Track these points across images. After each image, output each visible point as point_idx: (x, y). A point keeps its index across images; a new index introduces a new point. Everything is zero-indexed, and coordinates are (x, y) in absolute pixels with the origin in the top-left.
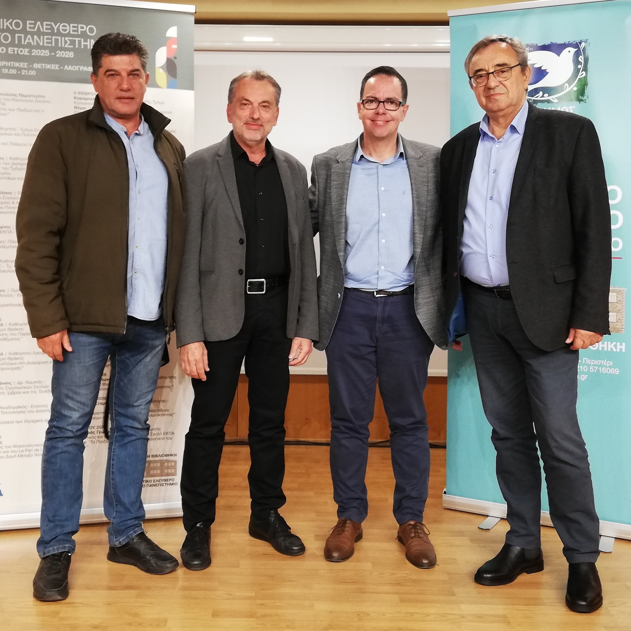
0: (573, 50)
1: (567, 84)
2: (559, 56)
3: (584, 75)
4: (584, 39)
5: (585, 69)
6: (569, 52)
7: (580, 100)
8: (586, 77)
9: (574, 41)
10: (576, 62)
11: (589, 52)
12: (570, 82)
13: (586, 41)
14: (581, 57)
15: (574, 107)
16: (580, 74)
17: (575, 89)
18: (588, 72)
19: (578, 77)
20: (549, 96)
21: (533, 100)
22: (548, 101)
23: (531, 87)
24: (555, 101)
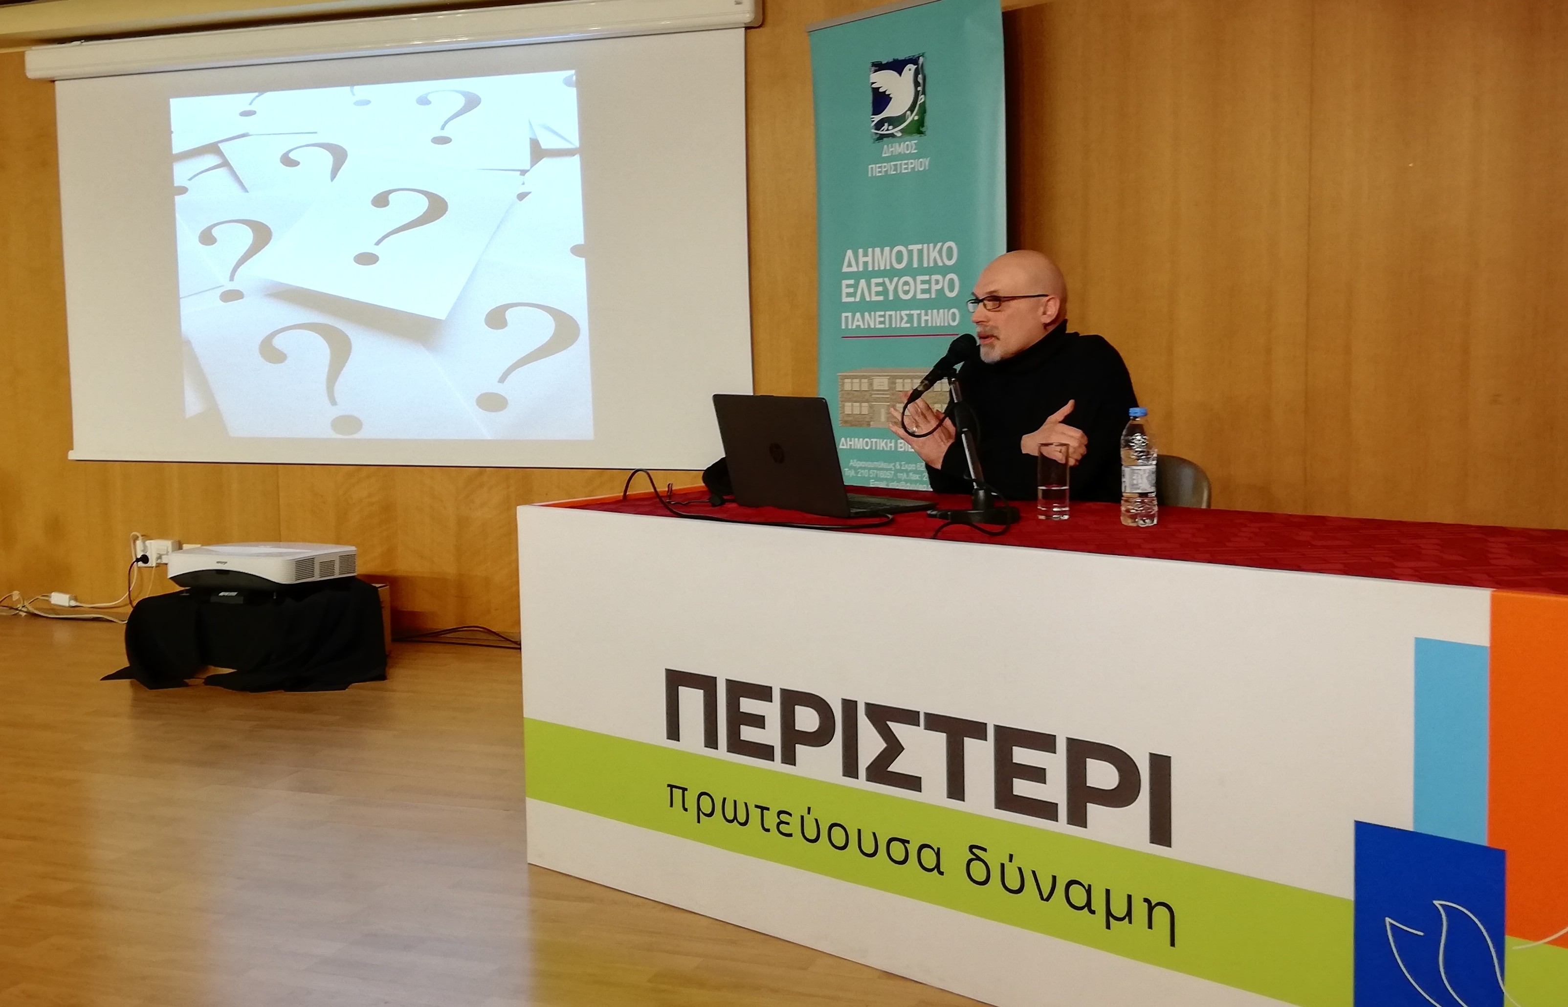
0: (913, 67)
1: (909, 113)
2: (900, 75)
3: (923, 100)
4: (921, 52)
5: (924, 93)
6: (910, 70)
7: (921, 133)
8: (924, 102)
9: (914, 56)
10: (916, 84)
11: (927, 71)
12: (912, 109)
13: (923, 55)
14: (920, 76)
15: (916, 142)
16: (920, 98)
17: (916, 118)
18: (927, 96)
19: (919, 103)
20: (893, 128)
21: (881, 134)
22: (892, 135)
23: (877, 118)
24: (899, 134)
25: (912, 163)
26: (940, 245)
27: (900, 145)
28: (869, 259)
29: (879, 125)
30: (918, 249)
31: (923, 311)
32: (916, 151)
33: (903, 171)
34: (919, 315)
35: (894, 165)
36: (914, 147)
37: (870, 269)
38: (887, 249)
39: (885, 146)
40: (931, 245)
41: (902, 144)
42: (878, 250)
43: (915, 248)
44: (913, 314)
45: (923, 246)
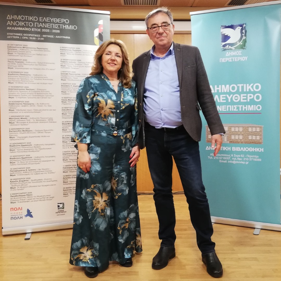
0: (240, 28)
1: (238, 42)
2: (234, 30)
3: (245, 38)
4: (244, 23)
5: (245, 36)
6: (239, 28)
7: (244, 49)
8: (246, 39)
9: (241, 24)
10: (242, 33)
11: (247, 29)
13: (245, 24)
14: (243, 30)
15: (241, 51)
17: (241, 44)
18: (247, 37)
19: (243, 39)
20: (231, 47)
21: (225, 49)
22: (231, 49)
23: (224, 43)
24: (234, 49)
25: (239, 58)
26: (252, 85)
27: (234, 52)
28: (220, 89)
29: (224, 46)
30: (242, 86)
31: (244, 106)
32: (241, 54)
33: (235, 61)
34: (242, 107)
35: (231, 59)
36: (240, 53)
37: (220, 91)
38: (228, 86)
39: (227, 53)
40: (248, 85)
41: (235, 52)
42: (223, 86)
43: (240, 85)
44: (239, 107)
45: (244, 85)
